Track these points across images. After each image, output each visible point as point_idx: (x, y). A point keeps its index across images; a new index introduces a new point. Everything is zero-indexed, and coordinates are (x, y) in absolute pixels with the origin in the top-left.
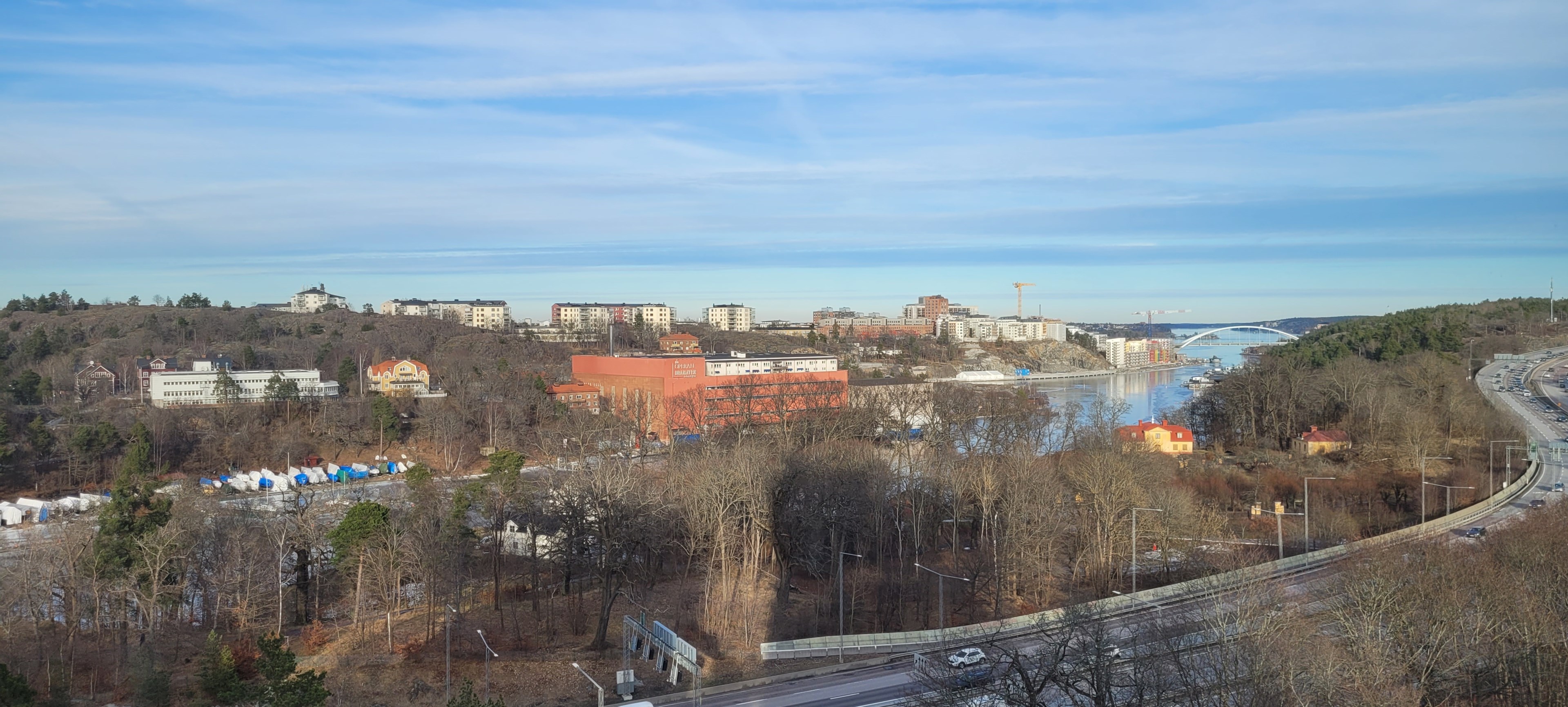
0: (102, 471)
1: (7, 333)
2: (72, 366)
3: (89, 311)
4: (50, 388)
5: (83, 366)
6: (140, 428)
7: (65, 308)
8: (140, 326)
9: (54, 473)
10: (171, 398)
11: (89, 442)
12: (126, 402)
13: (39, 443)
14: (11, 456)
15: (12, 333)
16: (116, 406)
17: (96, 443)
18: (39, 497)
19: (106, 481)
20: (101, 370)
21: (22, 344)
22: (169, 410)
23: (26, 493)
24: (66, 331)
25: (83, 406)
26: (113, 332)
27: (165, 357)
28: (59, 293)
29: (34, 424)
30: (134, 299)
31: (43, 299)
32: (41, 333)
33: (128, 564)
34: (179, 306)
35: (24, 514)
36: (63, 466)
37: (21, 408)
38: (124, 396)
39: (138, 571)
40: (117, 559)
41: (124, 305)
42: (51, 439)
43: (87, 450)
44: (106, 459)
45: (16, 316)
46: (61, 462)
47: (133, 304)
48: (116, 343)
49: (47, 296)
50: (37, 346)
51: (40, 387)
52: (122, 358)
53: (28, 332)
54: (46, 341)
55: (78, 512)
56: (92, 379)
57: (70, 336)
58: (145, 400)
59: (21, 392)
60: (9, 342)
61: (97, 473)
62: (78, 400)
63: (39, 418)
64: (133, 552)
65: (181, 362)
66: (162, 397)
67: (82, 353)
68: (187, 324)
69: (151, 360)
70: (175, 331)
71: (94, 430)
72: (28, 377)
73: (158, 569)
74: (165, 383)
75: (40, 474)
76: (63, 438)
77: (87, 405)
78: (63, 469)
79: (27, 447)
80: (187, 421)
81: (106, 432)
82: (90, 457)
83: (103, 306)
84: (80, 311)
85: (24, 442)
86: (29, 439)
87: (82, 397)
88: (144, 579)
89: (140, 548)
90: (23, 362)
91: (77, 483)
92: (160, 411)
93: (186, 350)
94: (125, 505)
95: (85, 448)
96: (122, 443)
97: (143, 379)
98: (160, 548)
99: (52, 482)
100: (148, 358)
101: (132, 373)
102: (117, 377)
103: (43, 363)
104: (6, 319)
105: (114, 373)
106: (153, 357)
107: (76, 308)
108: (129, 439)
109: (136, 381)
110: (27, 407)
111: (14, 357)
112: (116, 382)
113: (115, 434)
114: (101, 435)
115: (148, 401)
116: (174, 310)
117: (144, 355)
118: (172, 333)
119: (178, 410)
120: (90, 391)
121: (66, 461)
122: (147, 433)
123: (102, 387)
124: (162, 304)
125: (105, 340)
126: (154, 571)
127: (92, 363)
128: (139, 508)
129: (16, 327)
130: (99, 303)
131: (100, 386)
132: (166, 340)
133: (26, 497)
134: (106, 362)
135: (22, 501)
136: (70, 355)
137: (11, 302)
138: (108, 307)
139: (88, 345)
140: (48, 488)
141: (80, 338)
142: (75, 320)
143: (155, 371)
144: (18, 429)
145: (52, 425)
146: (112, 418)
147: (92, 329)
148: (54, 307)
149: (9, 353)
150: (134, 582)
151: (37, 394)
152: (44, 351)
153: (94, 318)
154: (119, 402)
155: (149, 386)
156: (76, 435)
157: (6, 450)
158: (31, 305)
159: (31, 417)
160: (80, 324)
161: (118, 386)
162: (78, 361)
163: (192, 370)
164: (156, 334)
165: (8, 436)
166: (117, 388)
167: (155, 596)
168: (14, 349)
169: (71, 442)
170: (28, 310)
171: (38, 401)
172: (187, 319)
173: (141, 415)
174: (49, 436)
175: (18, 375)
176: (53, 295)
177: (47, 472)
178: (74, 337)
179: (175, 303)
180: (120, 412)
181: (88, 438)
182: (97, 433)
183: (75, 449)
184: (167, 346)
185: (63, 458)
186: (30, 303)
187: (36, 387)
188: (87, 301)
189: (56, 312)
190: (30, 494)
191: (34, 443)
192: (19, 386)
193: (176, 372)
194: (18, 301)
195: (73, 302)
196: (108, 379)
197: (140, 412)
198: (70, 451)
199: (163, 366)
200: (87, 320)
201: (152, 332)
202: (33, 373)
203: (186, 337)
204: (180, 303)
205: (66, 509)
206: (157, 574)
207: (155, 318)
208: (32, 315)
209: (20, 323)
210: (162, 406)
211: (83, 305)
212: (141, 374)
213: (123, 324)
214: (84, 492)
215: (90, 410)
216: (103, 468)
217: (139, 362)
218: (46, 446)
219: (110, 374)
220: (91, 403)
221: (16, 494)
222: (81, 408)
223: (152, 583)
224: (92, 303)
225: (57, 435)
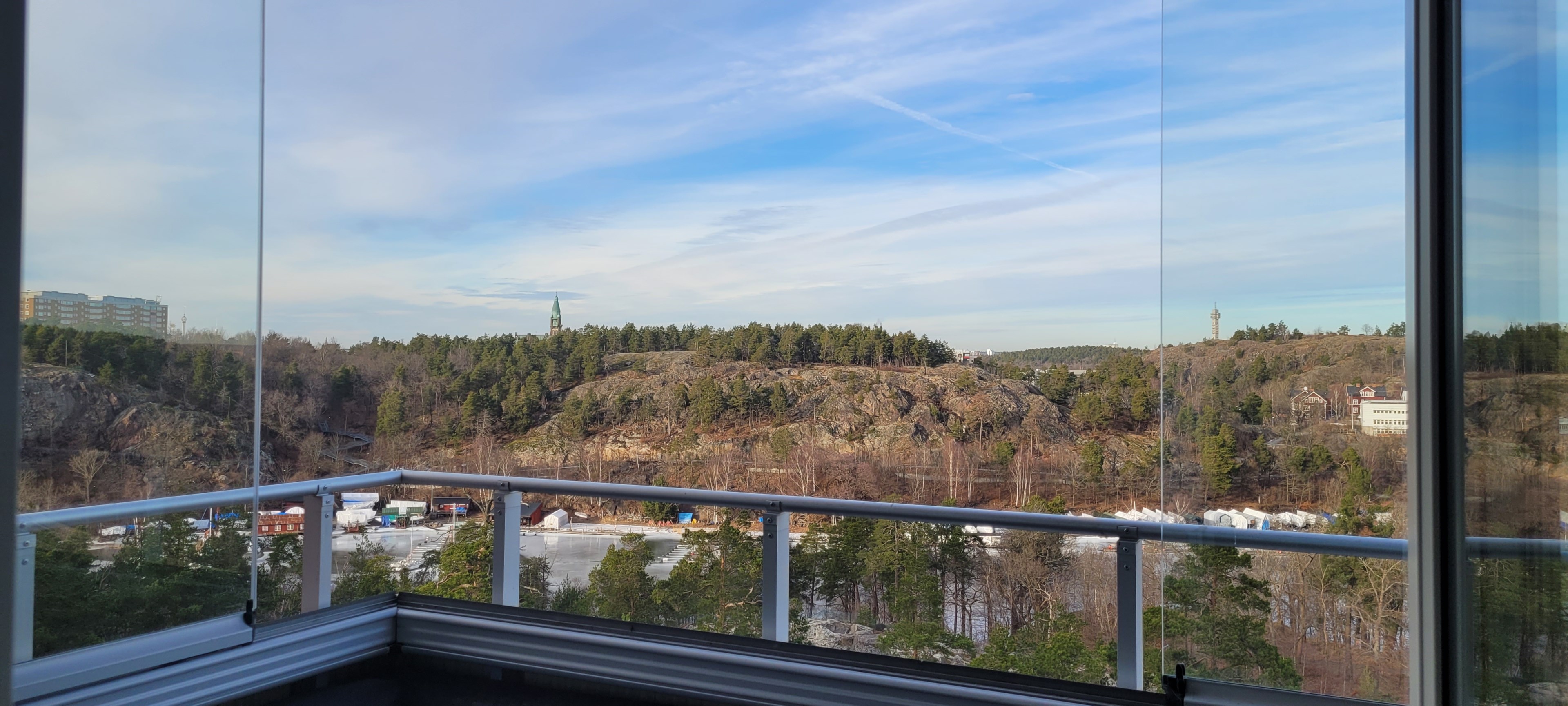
0: (1316, 492)
1: (1234, 360)
2: (1288, 391)
3: (1303, 340)
4: (1271, 410)
5: (1298, 392)
6: (1351, 453)
7: (1282, 338)
8: (1349, 355)
9: (1274, 488)
10: (1381, 426)
11: (1305, 463)
12: (1338, 427)
13: (1261, 461)
14: (1239, 469)
15: (1237, 360)
16: (1329, 431)
17: (1311, 464)
18: (1261, 509)
19: (1320, 502)
20: (1314, 395)
21: (1245, 369)
22: (1379, 438)
23: (1250, 504)
24: (1283, 359)
25: (1299, 429)
26: (1324, 360)
27: (1374, 386)
28: (1277, 324)
29: (1257, 443)
30: (1345, 328)
31: (1263, 329)
32: (1262, 360)
33: (1353, 582)
34: (1387, 335)
35: (1250, 523)
36: (1282, 483)
37: (1247, 427)
38: (1336, 421)
39: (1363, 590)
40: (1343, 575)
41: (1335, 334)
42: (1272, 458)
43: (1303, 470)
44: (1319, 481)
45: (1241, 345)
46: (1280, 478)
47: (1343, 334)
48: (1327, 371)
49: (1267, 327)
50: (1258, 372)
51: (1262, 409)
52: (1333, 385)
53: (1250, 359)
54: (1265, 367)
55: (1295, 526)
56: (1306, 404)
57: (1286, 363)
58: (1355, 427)
59: (1246, 413)
60: (1235, 368)
61: (1312, 493)
62: (1294, 423)
63: (1261, 437)
64: (1357, 571)
65: (1390, 391)
66: (1372, 425)
67: (1296, 379)
68: (1396, 353)
69: (1360, 388)
70: (1384, 359)
71: (1310, 451)
72: (1252, 400)
73: (1383, 592)
74: (1375, 411)
75: (1263, 488)
76: (1281, 457)
77: (1303, 428)
78: (1282, 485)
79: (1252, 463)
80: (1396, 450)
81: (1320, 455)
82: (1305, 477)
83: (1315, 335)
84: (1295, 340)
85: (1249, 458)
86: (1253, 455)
87: (1298, 421)
88: (1369, 599)
89: (1365, 569)
90: (1247, 386)
91: (1294, 500)
92: (1370, 438)
93: (1395, 379)
94: (1350, 524)
95: (1301, 467)
96: (1334, 467)
97: (1354, 406)
98: (1385, 571)
99: (1273, 497)
100: (1358, 385)
101: (1343, 400)
102: (1329, 403)
103: (1264, 387)
104: (1232, 348)
105: (1326, 399)
106: (1362, 385)
107: (1292, 337)
108: (1341, 463)
109: (1346, 408)
110: (1251, 426)
111: (1239, 380)
112: (1328, 408)
113: (1329, 457)
114: (1315, 457)
115: (1359, 428)
116: (1382, 339)
117: (1354, 383)
118: (1382, 362)
119: (1388, 439)
120: (1304, 415)
121: (1285, 478)
122: (1358, 459)
123: (1315, 412)
124: (1371, 333)
125: (1317, 367)
126: (1379, 593)
127: (1306, 388)
128: (1363, 528)
129: (1241, 354)
130: (1312, 333)
131: (1313, 412)
132: (1375, 369)
133: (1251, 507)
134: (1319, 387)
135: (1247, 511)
136: (1286, 381)
137: (1236, 333)
138: (1320, 336)
139: (1301, 372)
140: (1269, 502)
141: (1295, 366)
142: (1290, 349)
143: (1365, 398)
144: (1244, 446)
145: (1272, 445)
146: (1325, 441)
147: (1305, 357)
148: (1272, 337)
149: (1235, 378)
150: (1360, 600)
151: (1259, 415)
152: (1263, 378)
153: (1308, 346)
154: (1331, 427)
155: (1358, 413)
156: (1293, 455)
157: (1234, 464)
158: (1253, 335)
159: (1254, 436)
160: (1295, 352)
161: (1330, 412)
162: (1293, 386)
163: (1401, 399)
164: (1365, 363)
165: (1236, 451)
166: (1329, 413)
167: (1379, 618)
168: (1239, 374)
169: (1289, 461)
170: (1251, 339)
171: (1259, 422)
172: (1396, 348)
173: (1352, 441)
174: (1270, 455)
175: (1244, 398)
176: (1272, 325)
177: (1268, 486)
178: (1290, 364)
179: (1384, 332)
180: (1332, 436)
181: (1304, 459)
182: (1312, 455)
183: (1292, 468)
184: (1376, 374)
185: (1282, 476)
186: (1252, 333)
187: (1258, 408)
188: (1301, 331)
189: (1274, 341)
190: (1254, 505)
191: (1257, 460)
192: (1244, 407)
193: (1385, 401)
194: (1243, 331)
195: (1289, 332)
196: (1320, 404)
197: (1350, 437)
198: (1288, 470)
199: (1372, 394)
200: (1301, 348)
201: (1360, 361)
202: (1256, 396)
203: (1394, 365)
204: (1389, 332)
205: (1285, 523)
206: (1381, 597)
207: (1364, 347)
208: (1254, 344)
209: (1243, 351)
210: (1371, 434)
211: (1298, 335)
212: (1352, 402)
213: (1333, 353)
214: (1301, 509)
215: (1305, 433)
216: (1317, 489)
217: (1350, 390)
218: (1268, 463)
219: (1322, 399)
220: (1306, 426)
221: (1243, 504)
222: (1297, 430)
223: (1376, 605)
224: (1305, 333)
225: (1276, 453)
